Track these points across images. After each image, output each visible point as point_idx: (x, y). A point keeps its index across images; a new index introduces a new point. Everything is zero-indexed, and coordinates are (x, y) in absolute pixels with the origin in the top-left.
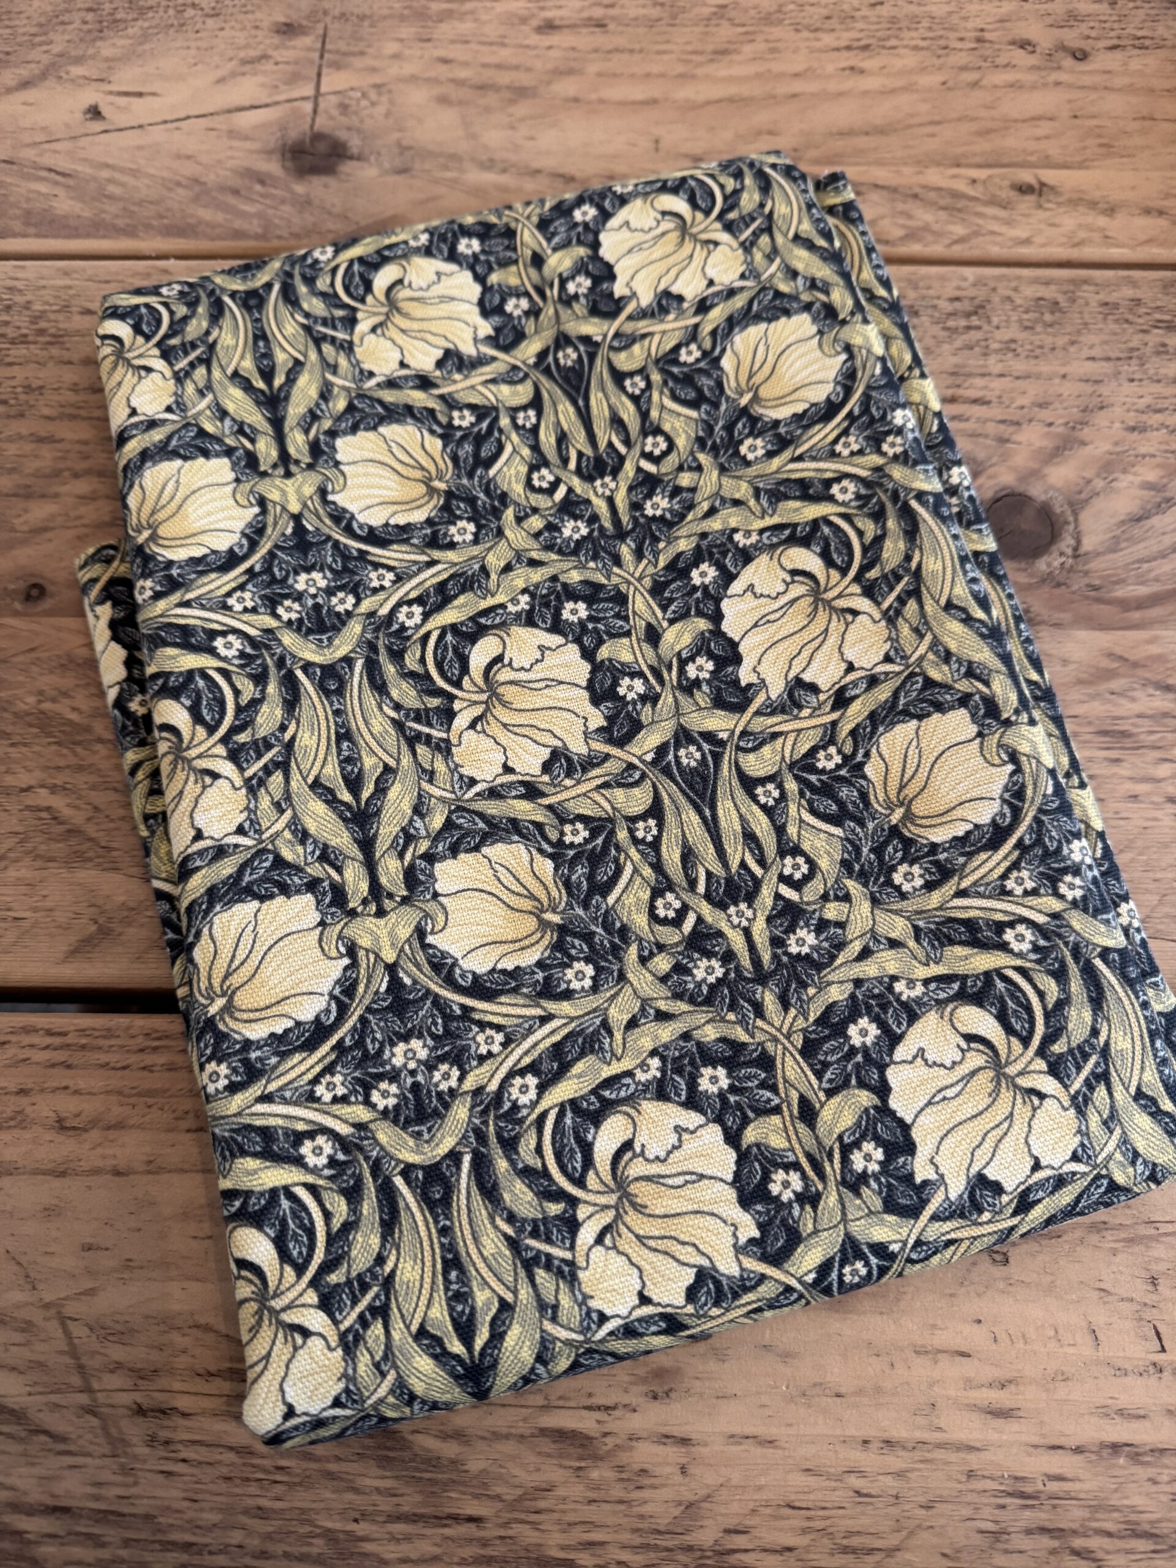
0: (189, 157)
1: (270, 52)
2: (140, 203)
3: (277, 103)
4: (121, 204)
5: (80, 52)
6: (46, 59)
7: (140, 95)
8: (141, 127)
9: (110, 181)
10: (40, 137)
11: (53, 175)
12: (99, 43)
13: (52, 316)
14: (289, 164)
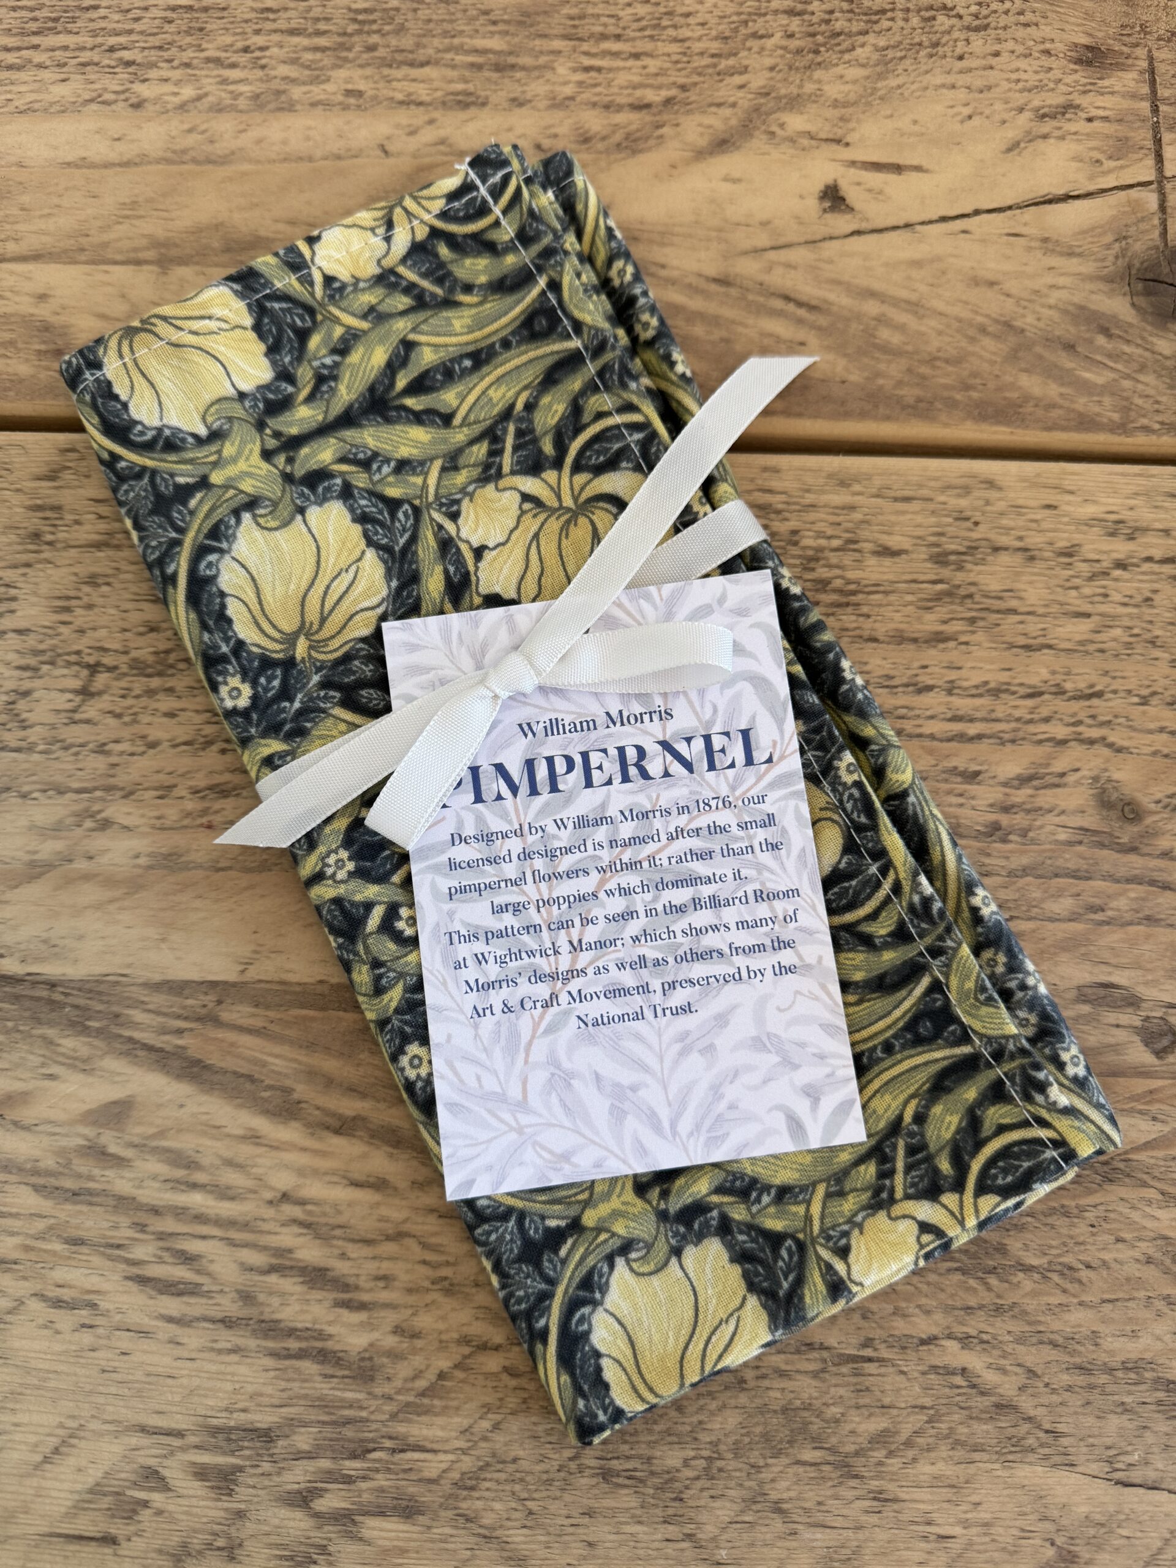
0: (992, 284)
1: (1078, 100)
2: (932, 360)
3: (1104, 191)
4: (903, 363)
5: (794, 90)
6: (744, 100)
7: (897, 168)
8: (907, 226)
9: (881, 320)
10: (762, 240)
11: (791, 307)
12: (818, 74)
13: (834, 558)
14: (1141, 301)
